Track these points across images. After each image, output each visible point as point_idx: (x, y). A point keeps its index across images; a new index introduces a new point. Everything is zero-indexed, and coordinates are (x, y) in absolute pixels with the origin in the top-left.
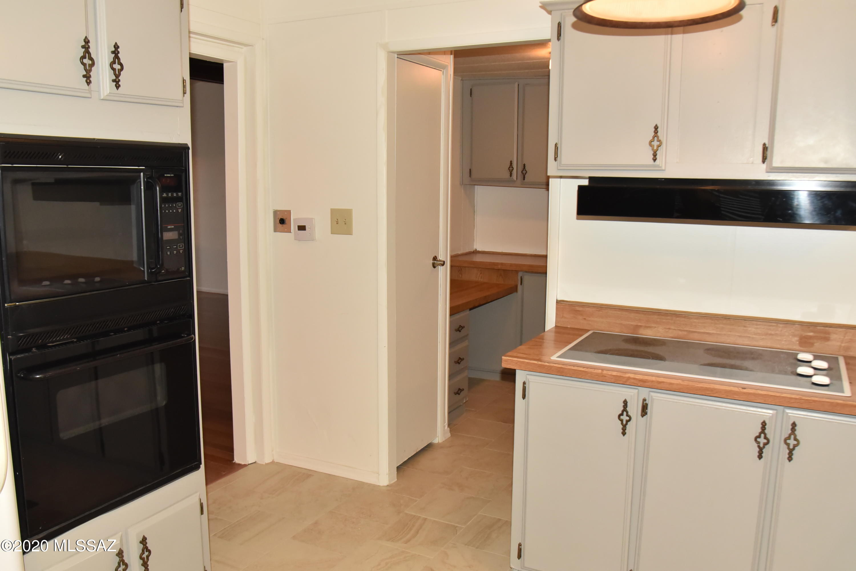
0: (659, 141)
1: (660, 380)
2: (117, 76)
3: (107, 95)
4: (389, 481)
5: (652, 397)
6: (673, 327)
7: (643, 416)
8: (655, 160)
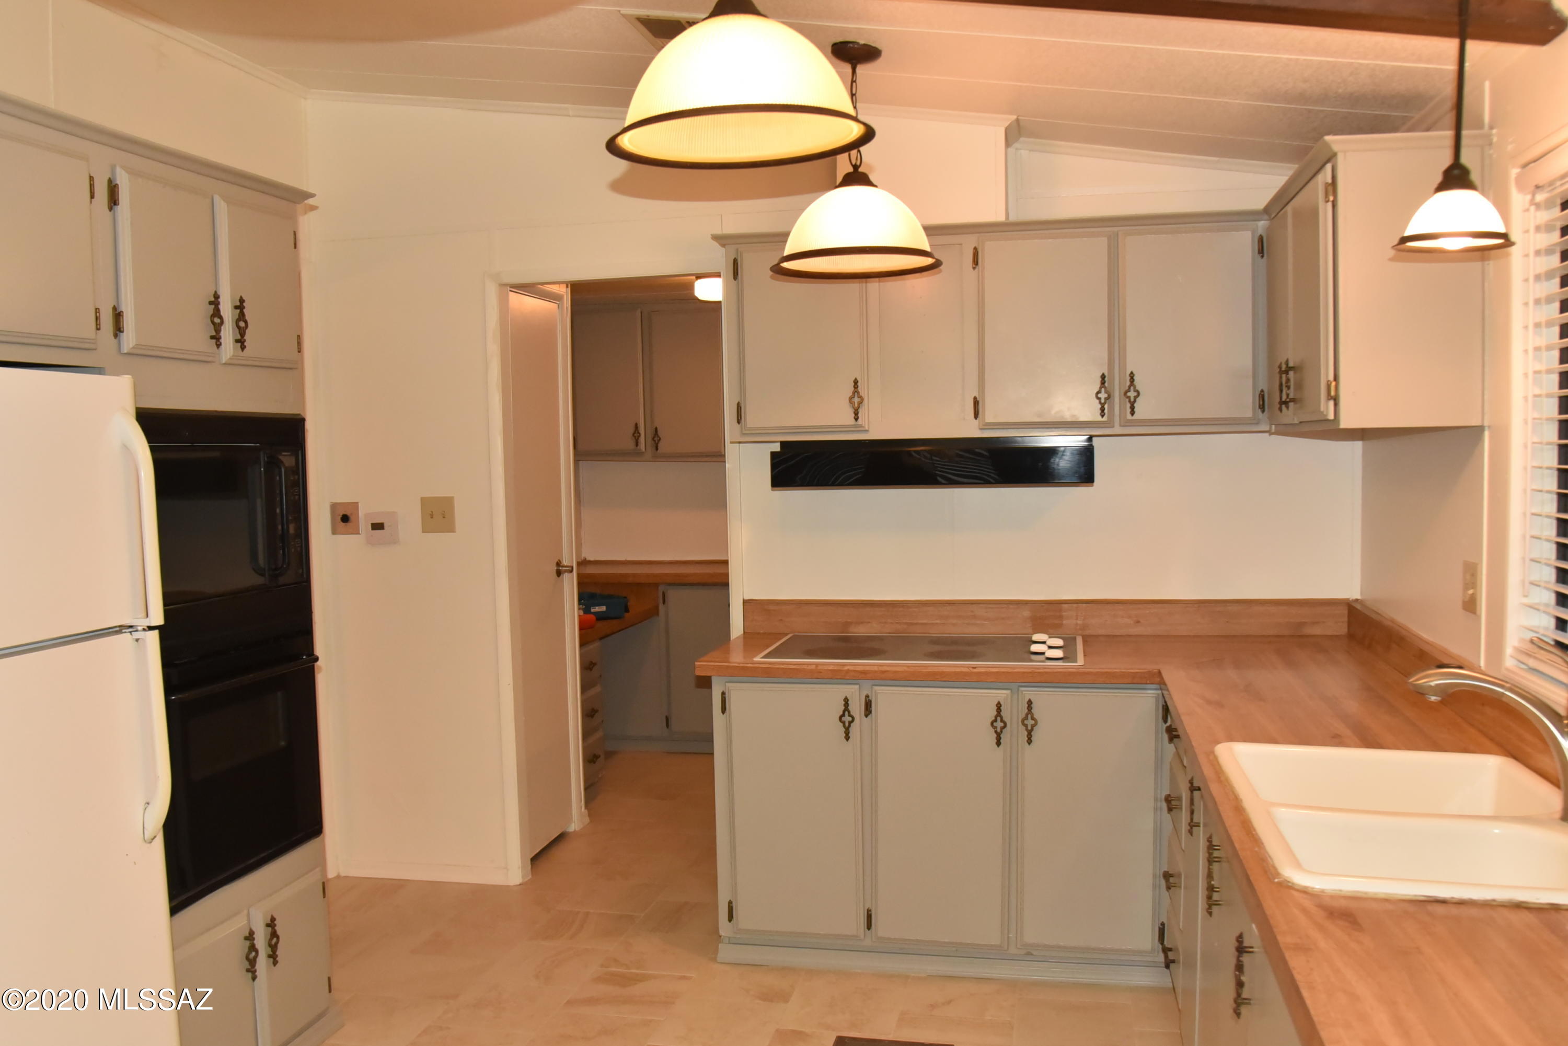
0: (860, 397)
1: (883, 670)
2: (243, 334)
3: (230, 358)
4: (523, 877)
5: (875, 691)
6: (889, 621)
7: (866, 716)
8: (856, 419)
